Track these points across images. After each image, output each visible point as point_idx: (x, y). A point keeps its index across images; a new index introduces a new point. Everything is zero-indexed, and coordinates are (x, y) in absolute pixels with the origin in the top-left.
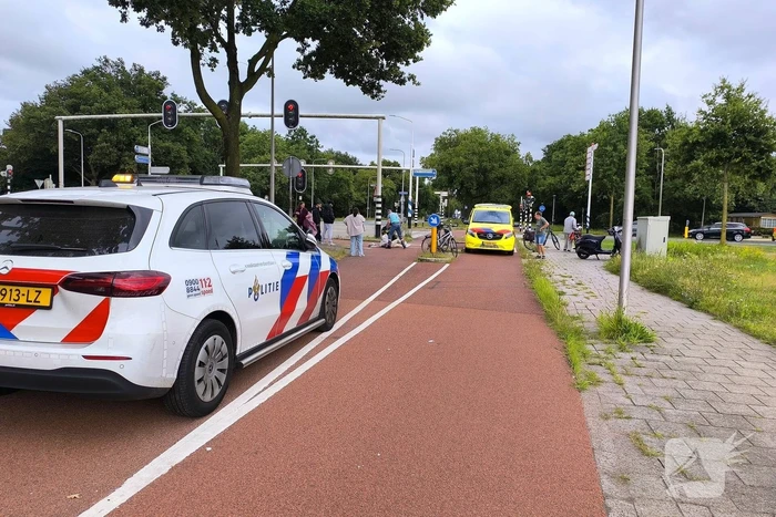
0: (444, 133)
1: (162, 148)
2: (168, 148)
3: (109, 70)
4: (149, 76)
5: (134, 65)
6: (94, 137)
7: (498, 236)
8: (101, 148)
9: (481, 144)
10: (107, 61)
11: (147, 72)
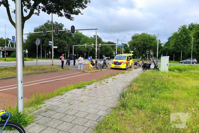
0: (134, 35)
1: (60, 42)
2: (62, 42)
3: (50, 23)
4: (59, 24)
5: (55, 22)
6: (44, 40)
7: (120, 64)
8: (46, 42)
9: (144, 37)
10: (49, 21)
11: (58, 23)
